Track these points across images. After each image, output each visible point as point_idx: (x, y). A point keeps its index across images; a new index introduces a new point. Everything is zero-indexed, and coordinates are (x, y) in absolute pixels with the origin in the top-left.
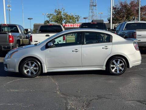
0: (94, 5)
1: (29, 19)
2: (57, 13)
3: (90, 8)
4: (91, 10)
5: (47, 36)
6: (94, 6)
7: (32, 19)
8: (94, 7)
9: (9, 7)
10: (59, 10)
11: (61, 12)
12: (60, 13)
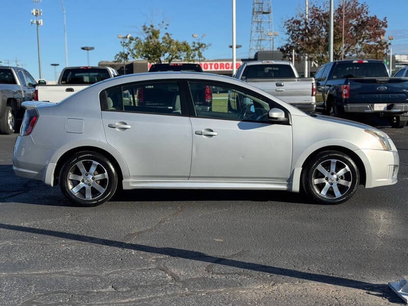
0: (265, 11)
1: (83, 49)
2: (146, 36)
3: (254, 19)
4: (255, 24)
5: (68, 90)
6: (264, 13)
7: (92, 48)
8: (265, 15)
9: (37, 14)
10: (152, 26)
11: (158, 32)
12: (155, 34)
